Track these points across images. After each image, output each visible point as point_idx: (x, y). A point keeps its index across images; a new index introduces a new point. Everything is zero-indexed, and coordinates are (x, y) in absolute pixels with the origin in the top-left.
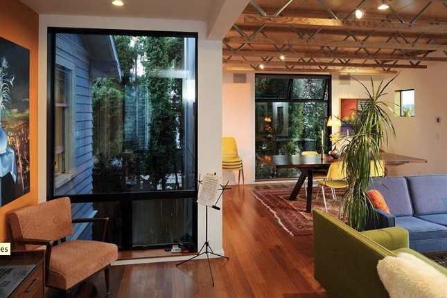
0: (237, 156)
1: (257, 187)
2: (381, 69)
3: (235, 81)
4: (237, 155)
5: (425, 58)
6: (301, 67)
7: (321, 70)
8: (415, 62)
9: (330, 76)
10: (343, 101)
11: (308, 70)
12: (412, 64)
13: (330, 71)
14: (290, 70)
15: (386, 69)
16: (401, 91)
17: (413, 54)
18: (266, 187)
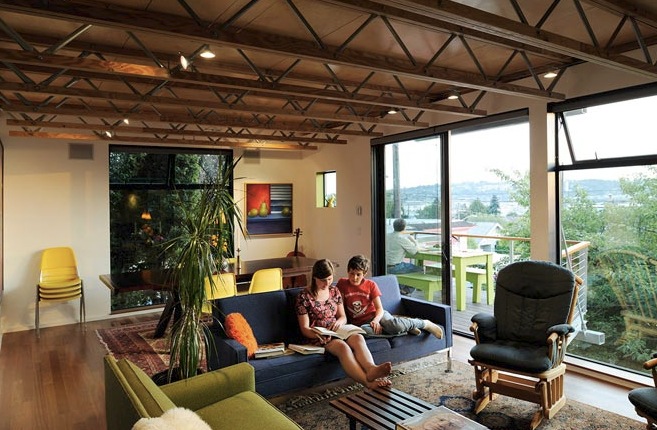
0: (75, 277)
1: (113, 323)
2: (297, 143)
3: (72, 156)
4: (76, 274)
5: (343, 132)
6: (180, 137)
7: (211, 142)
8: (332, 136)
9: (231, 151)
10: (249, 187)
11: (190, 142)
12: (329, 138)
13: (229, 144)
14: (162, 141)
15: (304, 143)
16: (324, 173)
17: (329, 126)
18: (127, 322)
